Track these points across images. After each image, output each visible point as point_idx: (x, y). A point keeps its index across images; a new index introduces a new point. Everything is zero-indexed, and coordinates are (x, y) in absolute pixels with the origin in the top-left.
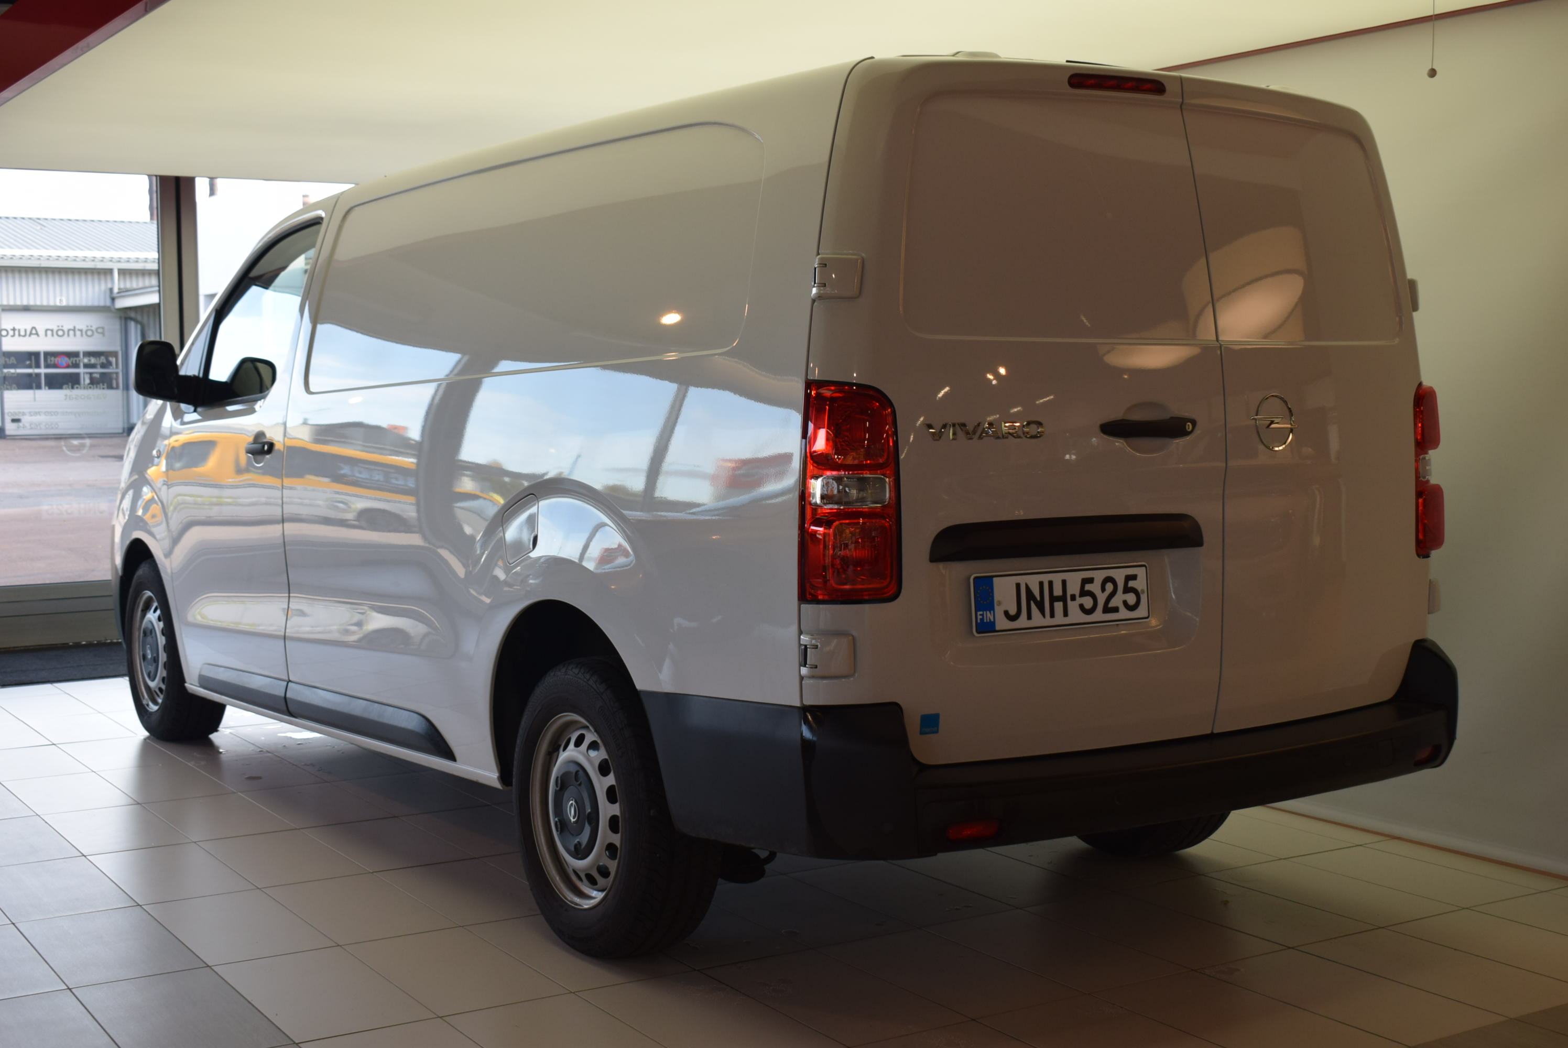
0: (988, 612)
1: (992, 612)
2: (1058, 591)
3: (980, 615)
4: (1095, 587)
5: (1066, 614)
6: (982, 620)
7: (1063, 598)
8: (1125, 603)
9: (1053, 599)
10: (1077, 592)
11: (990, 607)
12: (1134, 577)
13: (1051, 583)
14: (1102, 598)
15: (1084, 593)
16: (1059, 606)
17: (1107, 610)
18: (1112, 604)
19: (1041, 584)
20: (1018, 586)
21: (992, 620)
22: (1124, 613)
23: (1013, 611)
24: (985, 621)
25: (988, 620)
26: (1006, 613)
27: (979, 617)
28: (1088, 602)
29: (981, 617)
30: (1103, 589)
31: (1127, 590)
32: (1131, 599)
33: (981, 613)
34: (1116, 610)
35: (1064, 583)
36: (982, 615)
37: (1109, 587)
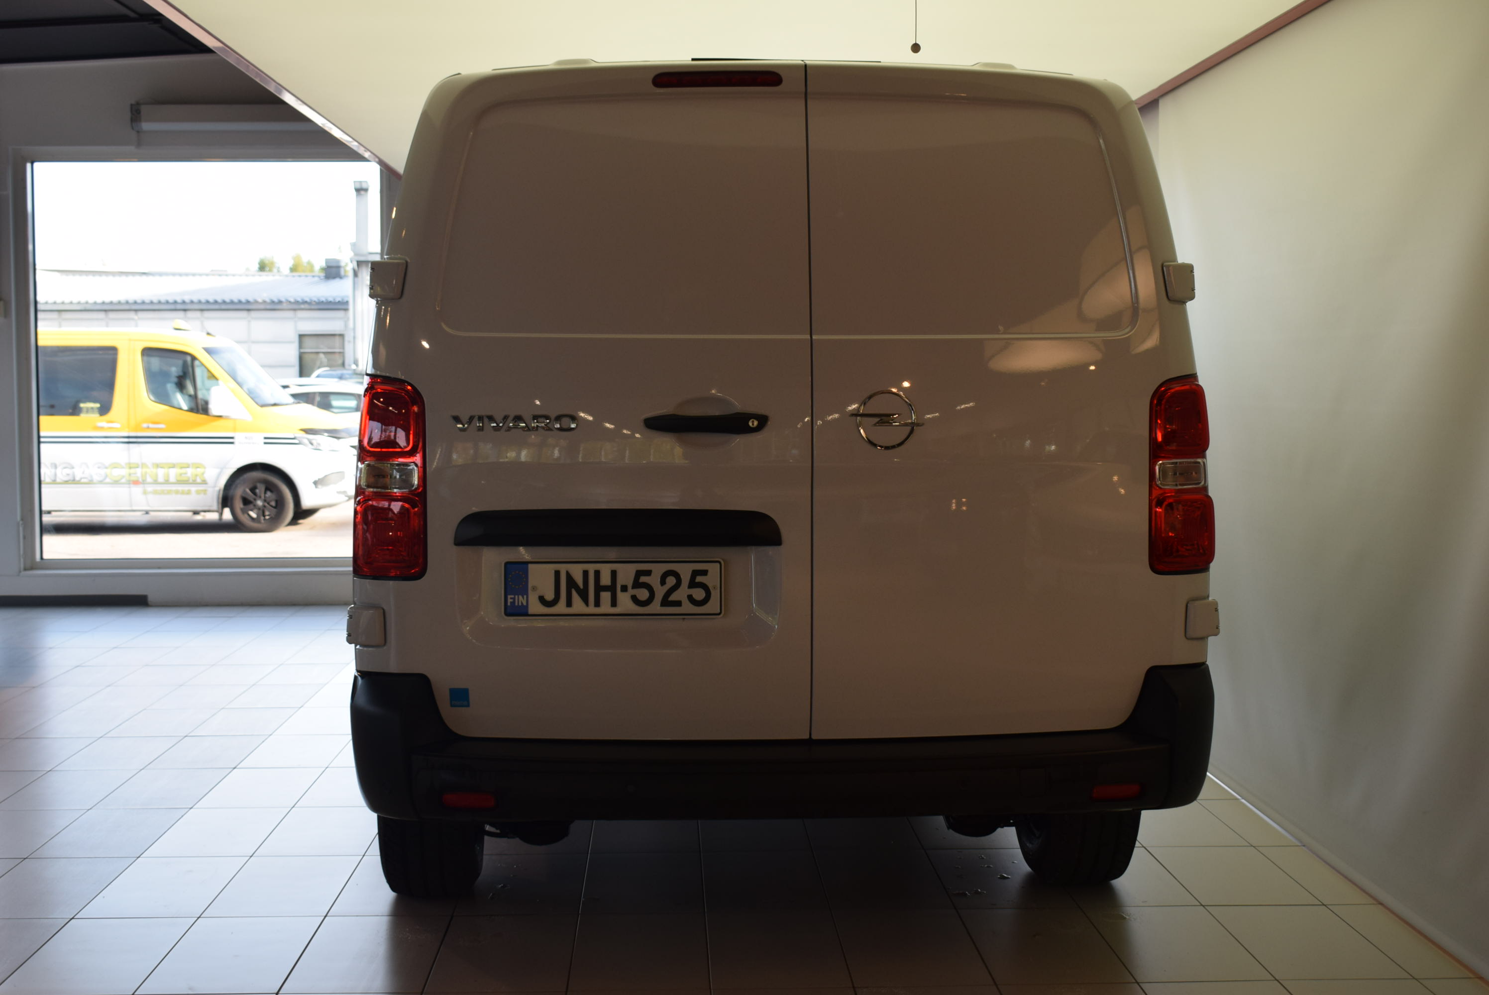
0: (520, 597)
1: (525, 596)
2: (606, 580)
3: (511, 598)
4: (653, 580)
5: (614, 603)
6: (512, 603)
7: (612, 589)
8: (690, 598)
9: (599, 589)
10: (630, 583)
11: (524, 591)
12: (704, 573)
13: (597, 573)
14: (660, 592)
15: (637, 584)
16: (606, 596)
17: (665, 602)
18: (673, 597)
19: (586, 573)
20: (557, 574)
21: (525, 604)
22: (687, 607)
23: (550, 596)
24: (516, 604)
25: (520, 604)
26: (542, 599)
27: (509, 601)
28: (643, 594)
29: (512, 600)
30: (663, 582)
31: (693, 584)
32: (699, 594)
33: (513, 596)
34: (678, 604)
35: (614, 574)
36: (514, 599)
37: (671, 581)
